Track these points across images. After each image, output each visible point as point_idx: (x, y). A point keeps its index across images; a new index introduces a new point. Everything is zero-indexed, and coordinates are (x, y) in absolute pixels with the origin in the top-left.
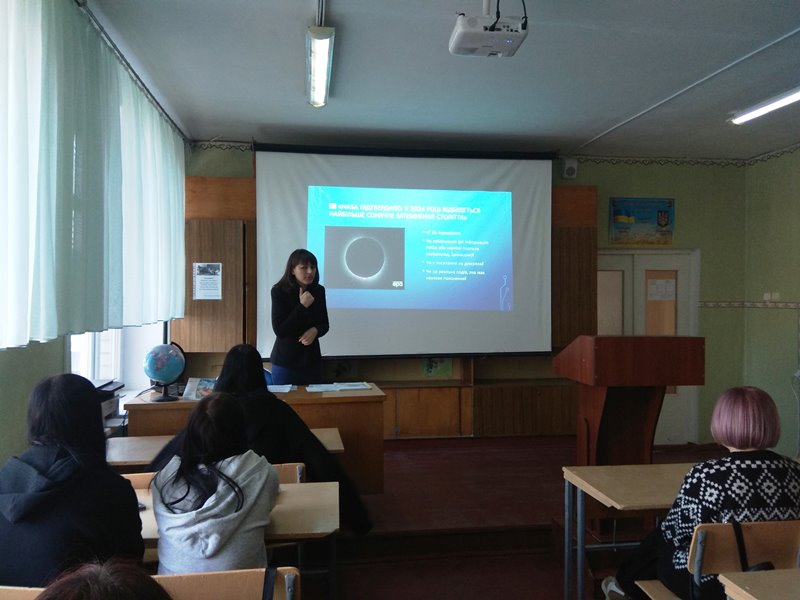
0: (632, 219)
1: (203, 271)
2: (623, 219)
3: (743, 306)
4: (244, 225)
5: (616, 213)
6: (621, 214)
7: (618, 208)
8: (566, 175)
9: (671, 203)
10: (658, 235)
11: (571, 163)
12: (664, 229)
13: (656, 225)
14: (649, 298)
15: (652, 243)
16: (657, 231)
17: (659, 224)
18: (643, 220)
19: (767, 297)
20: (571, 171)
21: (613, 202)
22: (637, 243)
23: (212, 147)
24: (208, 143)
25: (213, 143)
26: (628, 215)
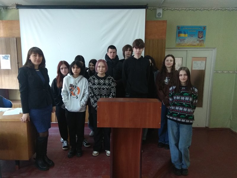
0: (187, 35)
1: (4, 58)
2: (182, 35)
4: (16, 39)
5: (180, 33)
6: (181, 33)
7: (180, 30)
8: (157, 16)
9: (204, 28)
10: (198, 42)
11: (159, 11)
12: (201, 39)
13: (197, 37)
14: (193, 69)
15: (194, 46)
16: (198, 40)
17: (199, 37)
18: (191, 35)
21: (178, 28)
22: (188, 46)
23: (13, 8)
24: (11, 7)
25: (13, 7)
26: (185, 33)
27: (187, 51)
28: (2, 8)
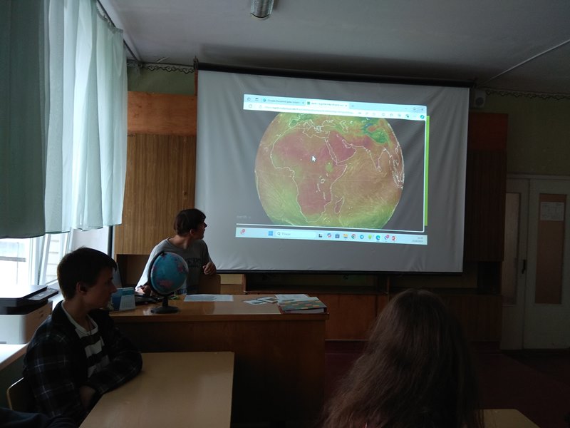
8: (475, 105)
11: (479, 95)
14: (542, 219)
20: (480, 101)
23: (158, 68)
24: (154, 65)
25: (159, 66)
27: (529, 179)
28: (137, 65)
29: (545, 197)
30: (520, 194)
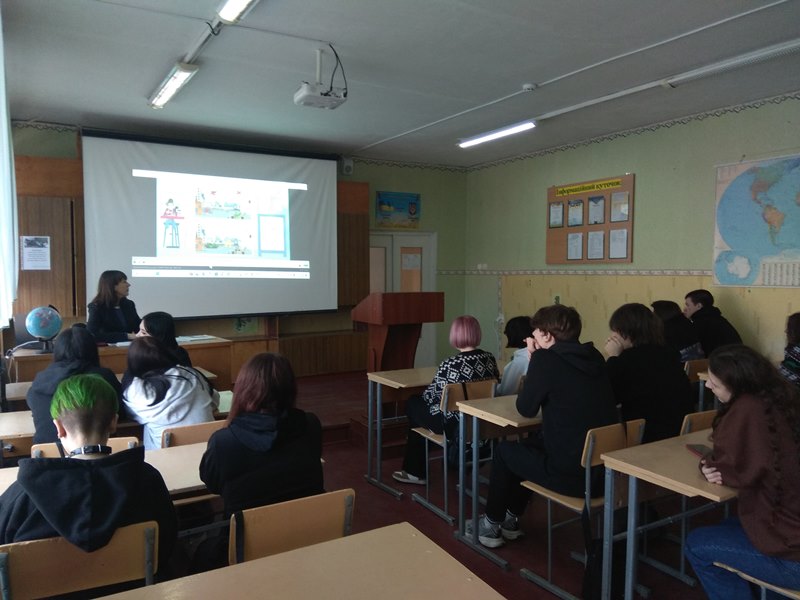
0: (392, 208)
1: (30, 244)
2: (385, 208)
3: (464, 274)
4: (72, 203)
5: (381, 203)
6: (384, 204)
7: (383, 199)
8: (345, 172)
9: (418, 197)
10: (409, 221)
11: (348, 163)
12: (414, 216)
13: (408, 213)
14: (404, 268)
15: (405, 227)
16: (409, 218)
17: (410, 213)
18: (399, 209)
19: (479, 267)
20: (349, 168)
21: (379, 194)
22: (396, 227)
26: (389, 205)
27: (393, 235)
29: (406, 250)
30: (386, 249)
